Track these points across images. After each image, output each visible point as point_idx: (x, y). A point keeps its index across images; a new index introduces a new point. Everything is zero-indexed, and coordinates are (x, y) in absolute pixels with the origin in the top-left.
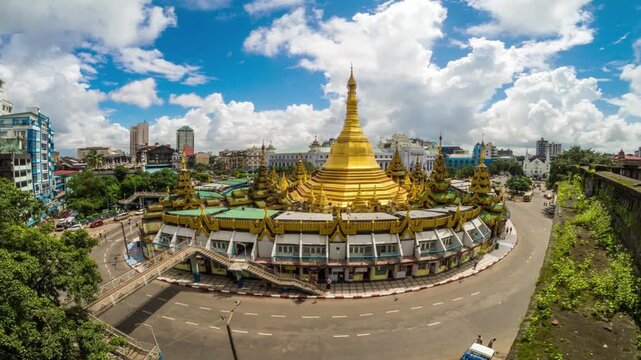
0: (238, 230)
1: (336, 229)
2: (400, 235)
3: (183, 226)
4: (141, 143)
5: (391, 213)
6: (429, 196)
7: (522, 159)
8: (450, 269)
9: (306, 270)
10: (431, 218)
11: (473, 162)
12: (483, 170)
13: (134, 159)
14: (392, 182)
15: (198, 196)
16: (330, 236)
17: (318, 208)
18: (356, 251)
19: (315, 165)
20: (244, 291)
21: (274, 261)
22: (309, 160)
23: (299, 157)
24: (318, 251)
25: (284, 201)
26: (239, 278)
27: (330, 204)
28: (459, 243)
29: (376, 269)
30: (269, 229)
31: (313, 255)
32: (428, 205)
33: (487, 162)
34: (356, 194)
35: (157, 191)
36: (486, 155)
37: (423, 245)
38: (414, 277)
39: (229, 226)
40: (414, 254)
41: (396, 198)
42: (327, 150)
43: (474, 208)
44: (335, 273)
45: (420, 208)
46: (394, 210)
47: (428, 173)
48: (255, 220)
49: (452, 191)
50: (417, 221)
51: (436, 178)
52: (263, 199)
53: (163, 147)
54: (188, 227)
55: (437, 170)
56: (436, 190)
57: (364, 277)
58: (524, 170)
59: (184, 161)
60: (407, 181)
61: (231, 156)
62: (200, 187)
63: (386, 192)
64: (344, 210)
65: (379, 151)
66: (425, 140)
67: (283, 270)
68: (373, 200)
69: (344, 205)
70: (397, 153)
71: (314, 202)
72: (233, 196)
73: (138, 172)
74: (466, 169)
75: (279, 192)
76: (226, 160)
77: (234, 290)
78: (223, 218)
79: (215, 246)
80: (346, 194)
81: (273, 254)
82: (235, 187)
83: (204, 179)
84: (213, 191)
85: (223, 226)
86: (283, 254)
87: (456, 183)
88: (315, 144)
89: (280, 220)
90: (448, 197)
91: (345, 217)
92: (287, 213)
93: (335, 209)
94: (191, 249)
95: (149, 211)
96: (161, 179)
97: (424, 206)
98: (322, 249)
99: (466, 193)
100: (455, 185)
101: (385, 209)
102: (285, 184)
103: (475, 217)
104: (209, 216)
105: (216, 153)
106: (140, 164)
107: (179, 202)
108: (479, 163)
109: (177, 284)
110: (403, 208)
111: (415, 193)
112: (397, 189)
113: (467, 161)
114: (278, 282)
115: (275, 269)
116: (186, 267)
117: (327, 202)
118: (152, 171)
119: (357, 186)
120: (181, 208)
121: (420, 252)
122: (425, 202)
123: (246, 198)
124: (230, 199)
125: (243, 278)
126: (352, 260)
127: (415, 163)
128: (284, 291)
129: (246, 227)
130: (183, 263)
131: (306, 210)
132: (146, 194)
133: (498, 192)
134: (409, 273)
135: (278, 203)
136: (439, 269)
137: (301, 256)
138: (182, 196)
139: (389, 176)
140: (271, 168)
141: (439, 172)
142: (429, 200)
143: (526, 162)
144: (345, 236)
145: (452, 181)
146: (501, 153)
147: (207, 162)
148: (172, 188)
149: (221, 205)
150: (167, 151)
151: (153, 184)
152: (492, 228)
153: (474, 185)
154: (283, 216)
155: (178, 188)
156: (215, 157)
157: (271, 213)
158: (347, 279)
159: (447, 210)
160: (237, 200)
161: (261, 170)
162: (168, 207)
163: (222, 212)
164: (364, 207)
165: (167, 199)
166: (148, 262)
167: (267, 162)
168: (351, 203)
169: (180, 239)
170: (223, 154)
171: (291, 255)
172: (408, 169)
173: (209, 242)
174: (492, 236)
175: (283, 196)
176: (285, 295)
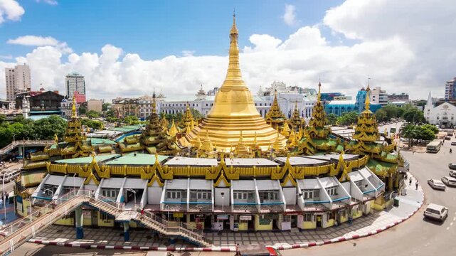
0: (130, 176)
1: (220, 174)
2: (282, 181)
3: (71, 175)
4: (21, 87)
5: (271, 159)
6: (308, 143)
7: (423, 103)
8: (339, 224)
9: (193, 217)
10: (312, 165)
11: (356, 108)
12: (368, 117)
13: (12, 105)
14: (272, 129)
15: (90, 144)
16: (215, 181)
17: (204, 154)
18: (240, 197)
19: (200, 112)
20: (130, 245)
21: (162, 209)
22: (195, 108)
23: (187, 105)
24: (204, 197)
25: (174, 146)
26: (126, 229)
27: (215, 150)
28: (346, 195)
29: (261, 217)
30: (159, 174)
31: (199, 201)
32: (307, 152)
33: (373, 108)
34: (238, 140)
35: (42, 139)
36: (372, 101)
37: (306, 194)
38: (301, 230)
39: (120, 173)
40: (297, 203)
41: (276, 144)
42: (212, 98)
43: (361, 157)
44: (220, 221)
45: (300, 155)
46: (273, 156)
47: (307, 120)
48: (145, 165)
49: (332, 138)
50: (298, 168)
51: (315, 124)
52: (154, 145)
53: (49, 93)
54: (77, 176)
55: (316, 116)
56: (315, 137)
57: (249, 226)
58: (426, 115)
59: (74, 108)
60: (286, 128)
61: (124, 104)
62: (91, 135)
63: (266, 138)
64: (227, 156)
65: (259, 99)
66: (303, 87)
67: (171, 217)
68: (253, 146)
69: (228, 150)
70: (276, 101)
71: (200, 148)
72: (126, 143)
73: (19, 119)
74: (350, 116)
75: (169, 138)
76: (119, 107)
77: (119, 244)
78: (115, 165)
79: (104, 195)
80: (229, 140)
81: (162, 201)
82: (128, 133)
83: (97, 126)
84: (106, 138)
85: (115, 172)
86: (171, 200)
87: (337, 130)
88: (202, 93)
89: (169, 166)
90: (329, 144)
91: (228, 162)
92: (175, 158)
93: (219, 154)
94: (77, 201)
95: (30, 161)
96: (48, 127)
97: (304, 153)
98: (207, 194)
99: (349, 140)
100: (336, 133)
101: (265, 155)
102: (174, 131)
103: (362, 167)
104: (100, 163)
105: (109, 101)
106: (20, 111)
107: (68, 150)
108: (364, 109)
109: (54, 244)
110: (283, 154)
111: (293, 140)
112: (276, 135)
113: (349, 108)
114: (165, 232)
115: (164, 216)
116: (68, 222)
117: (213, 147)
118: (36, 118)
119: (239, 132)
120: (70, 156)
121: (303, 201)
122: (305, 149)
123: (138, 144)
124: (123, 146)
125: (131, 229)
126: (236, 206)
127: (293, 111)
128: (171, 242)
129: (137, 173)
130: (66, 217)
131: (193, 155)
132: (29, 143)
133: (389, 141)
134: (294, 225)
135: (168, 149)
136: (328, 223)
137: (188, 202)
138: (72, 144)
139: (268, 123)
140: (162, 115)
141: (319, 119)
142: (308, 147)
143: (429, 106)
144: (229, 181)
145: (333, 128)
146: (393, 97)
147: (99, 110)
148: (60, 136)
149: (113, 152)
150: (54, 97)
151: (37, 132)
152: (386, 180)
153: (358, 133)
154: (172, 162)
155: (68, 135)
156: (108, 105)
157: (161, 158)
158: (232, 228)
159: (328, 157)
160: (129, 147)
161: (153, 117)
162: (54, 156)
163: (114, 158)
164: (246, 152)
165: (54, 147)
166: (21, 221)
167: (158, 110)
168: (233, 148)
169: (66, 190)
170: (117, 102)
171: (179, 201)
172: (287, 116)
173: (98, 190)
174: (387, 190)
175: (172, 142)
176: (171, 246)
